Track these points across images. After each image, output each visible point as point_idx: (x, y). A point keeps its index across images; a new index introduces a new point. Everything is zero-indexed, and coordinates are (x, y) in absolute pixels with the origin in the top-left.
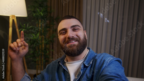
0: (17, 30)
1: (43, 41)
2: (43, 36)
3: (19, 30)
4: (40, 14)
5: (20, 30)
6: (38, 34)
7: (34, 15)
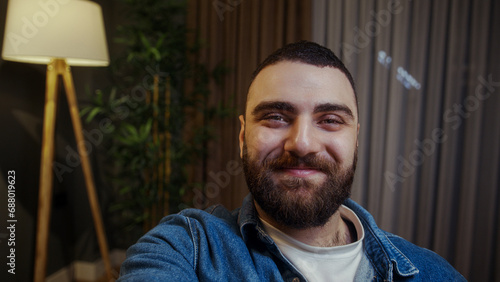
0: (74, 110)
1: (170, 154)
2: (169, 136)
3: (80, 110)
4: (152, 56)
5: (84, 112)
6: (148, 127)
7: (131, 56)
